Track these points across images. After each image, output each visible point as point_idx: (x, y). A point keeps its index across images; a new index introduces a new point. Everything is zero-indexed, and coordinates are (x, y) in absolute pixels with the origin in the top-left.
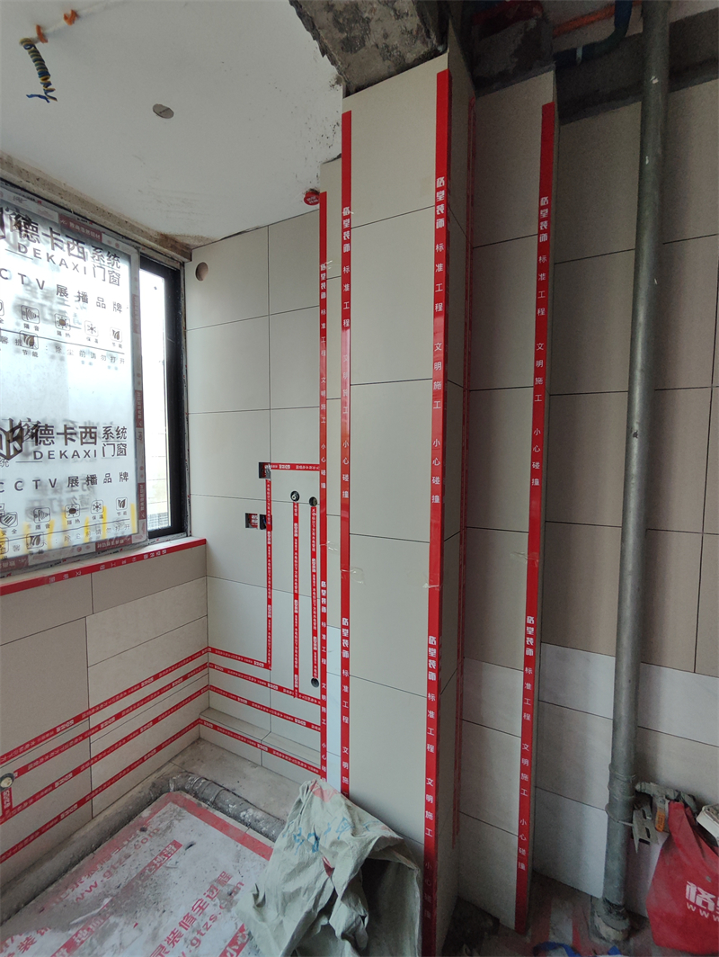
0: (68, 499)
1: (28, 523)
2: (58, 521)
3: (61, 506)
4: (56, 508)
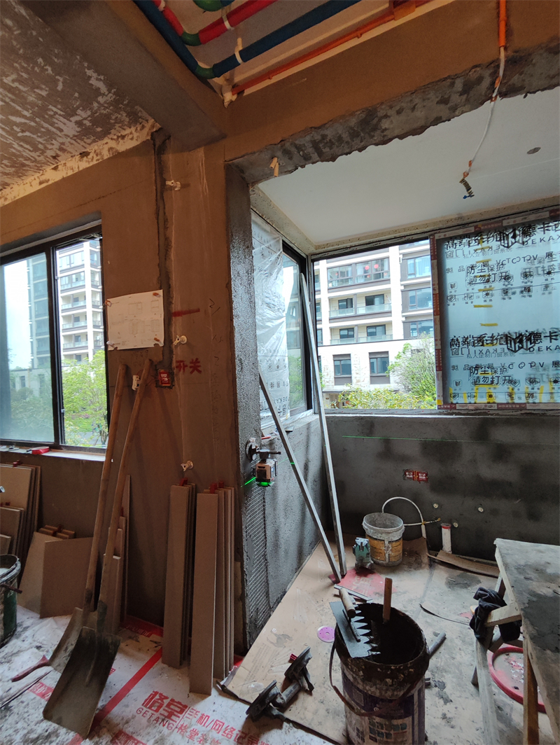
3: (548, 378)
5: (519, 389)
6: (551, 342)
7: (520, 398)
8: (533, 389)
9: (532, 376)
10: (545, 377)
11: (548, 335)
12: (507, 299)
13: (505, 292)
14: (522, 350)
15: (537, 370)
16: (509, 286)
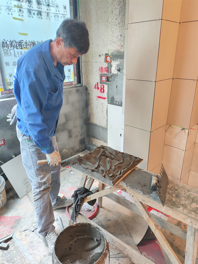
12: (31, 17)
13: (30, 11)
16: (31, 8)
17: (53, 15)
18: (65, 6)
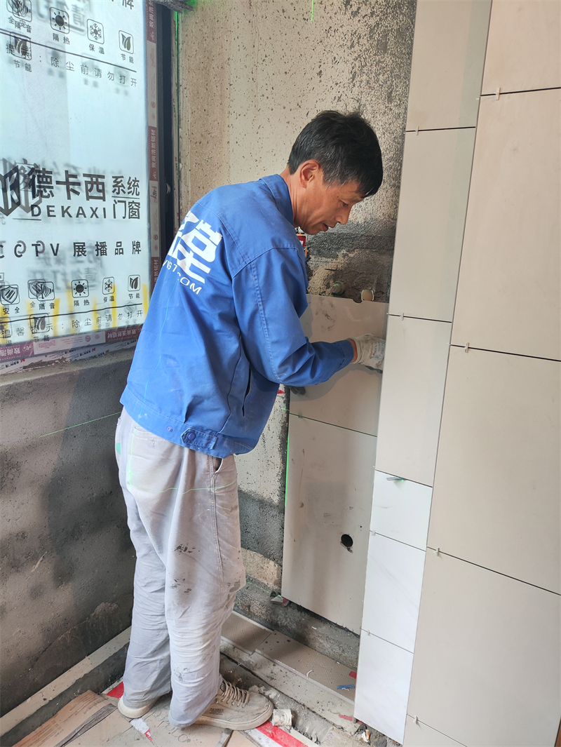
0: (74, 273)
1: (31, 301)
2: (64, 299)
3: (65, 281)
4: (61, 284)
5: (17, 310)
6: (69, 198)
7: (20, 331)
8: (42, 306)
9: (39, 277)
10: (59, 277)
11: (63, 178)
14: (18, 212)
15: (46, 259)
17: (77, 62)
18: (127, 36)
